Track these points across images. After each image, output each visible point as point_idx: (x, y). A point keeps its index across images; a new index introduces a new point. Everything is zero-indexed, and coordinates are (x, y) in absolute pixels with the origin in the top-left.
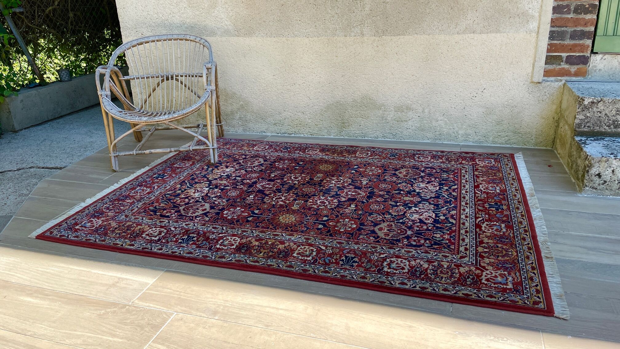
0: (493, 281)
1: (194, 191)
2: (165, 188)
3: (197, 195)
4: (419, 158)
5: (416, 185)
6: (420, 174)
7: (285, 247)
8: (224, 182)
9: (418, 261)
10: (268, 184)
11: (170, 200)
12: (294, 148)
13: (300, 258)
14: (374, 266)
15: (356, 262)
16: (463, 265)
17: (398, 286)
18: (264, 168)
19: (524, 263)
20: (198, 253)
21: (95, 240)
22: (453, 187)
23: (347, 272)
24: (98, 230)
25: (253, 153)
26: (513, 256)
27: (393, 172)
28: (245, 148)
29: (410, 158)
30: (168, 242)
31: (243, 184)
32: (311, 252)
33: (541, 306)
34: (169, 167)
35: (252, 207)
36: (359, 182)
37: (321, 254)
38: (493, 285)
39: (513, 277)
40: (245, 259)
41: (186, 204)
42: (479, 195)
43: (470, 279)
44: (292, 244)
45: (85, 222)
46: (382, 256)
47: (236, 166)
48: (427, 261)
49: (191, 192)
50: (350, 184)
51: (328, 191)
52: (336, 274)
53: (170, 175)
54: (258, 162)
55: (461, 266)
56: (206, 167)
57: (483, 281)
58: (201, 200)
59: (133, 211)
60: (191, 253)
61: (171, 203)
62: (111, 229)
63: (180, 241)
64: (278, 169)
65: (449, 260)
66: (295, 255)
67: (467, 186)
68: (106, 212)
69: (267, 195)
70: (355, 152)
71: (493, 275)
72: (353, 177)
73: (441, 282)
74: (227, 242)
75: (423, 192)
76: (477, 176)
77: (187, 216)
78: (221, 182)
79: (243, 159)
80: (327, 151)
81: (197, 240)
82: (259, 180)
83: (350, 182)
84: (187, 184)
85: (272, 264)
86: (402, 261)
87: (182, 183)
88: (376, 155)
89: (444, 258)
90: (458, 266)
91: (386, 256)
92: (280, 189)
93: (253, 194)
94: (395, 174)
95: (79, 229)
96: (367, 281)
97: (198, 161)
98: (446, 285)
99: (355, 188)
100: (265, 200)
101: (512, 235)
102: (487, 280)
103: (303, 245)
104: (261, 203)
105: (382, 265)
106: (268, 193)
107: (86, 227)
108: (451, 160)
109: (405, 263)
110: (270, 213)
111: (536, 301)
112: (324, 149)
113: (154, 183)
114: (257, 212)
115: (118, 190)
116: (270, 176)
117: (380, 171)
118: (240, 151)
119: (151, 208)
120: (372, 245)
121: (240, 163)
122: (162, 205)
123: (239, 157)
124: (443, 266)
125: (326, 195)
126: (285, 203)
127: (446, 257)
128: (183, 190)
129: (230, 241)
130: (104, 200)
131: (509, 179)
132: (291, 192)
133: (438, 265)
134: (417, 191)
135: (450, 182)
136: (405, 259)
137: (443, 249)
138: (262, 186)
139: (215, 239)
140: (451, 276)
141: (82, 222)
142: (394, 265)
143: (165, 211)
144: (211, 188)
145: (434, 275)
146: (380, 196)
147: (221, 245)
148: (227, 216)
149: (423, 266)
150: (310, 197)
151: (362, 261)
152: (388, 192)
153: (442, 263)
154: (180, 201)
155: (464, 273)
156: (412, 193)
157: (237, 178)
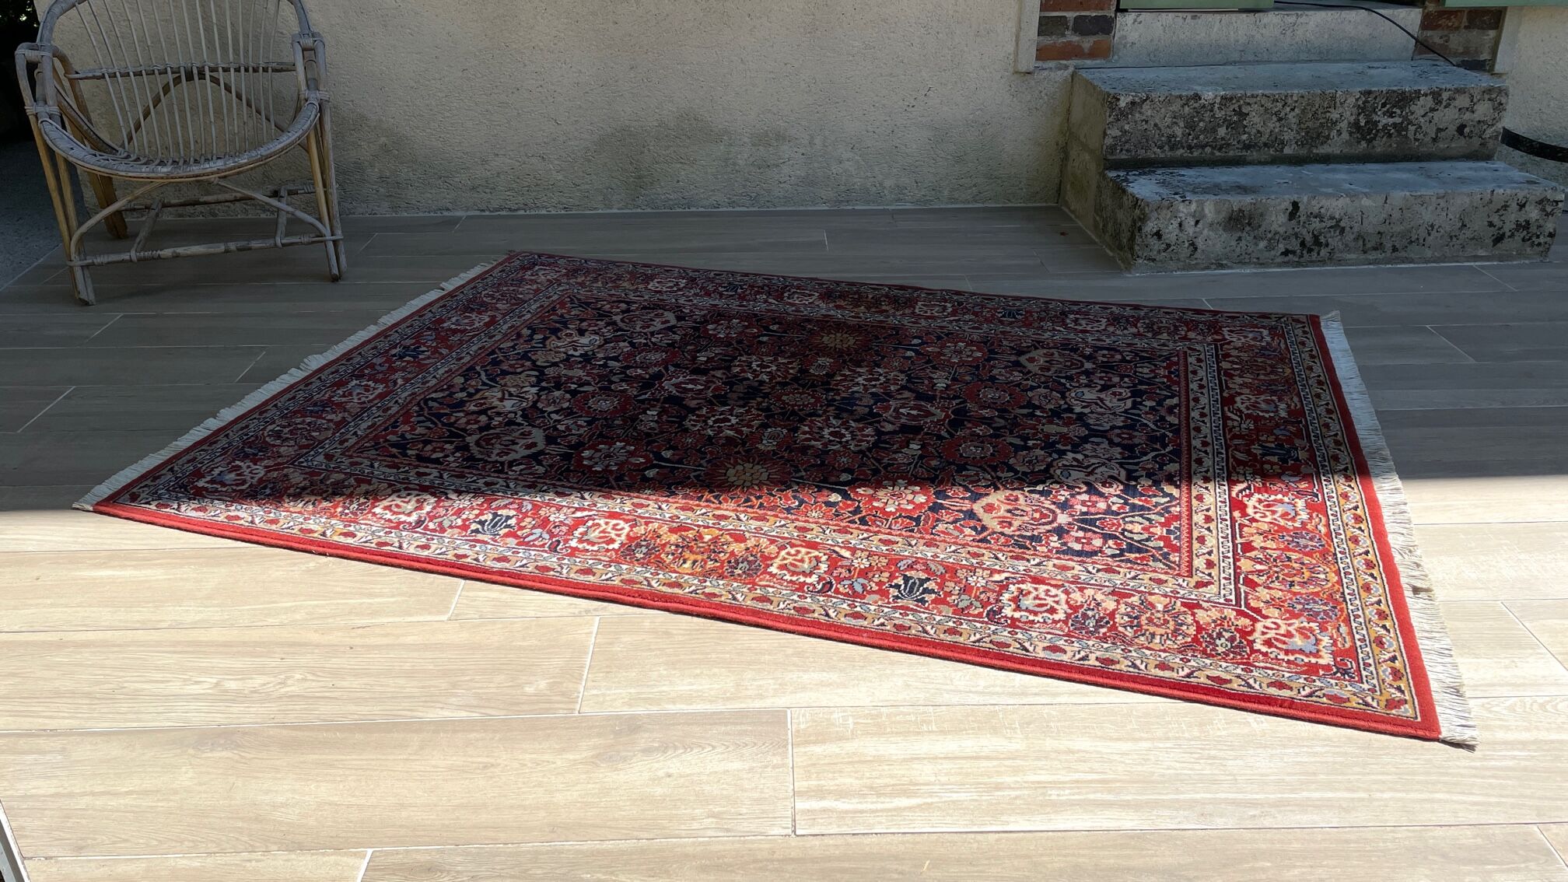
0: (1284, 647)
1: (499, 395)
2: (423, 383)
3: (508, 405)
4: (1076, 321)
5: (1073, 395)
6: (1082, 366)
7: (747, 549)
8: (578, 373)
9: (1089, 592)
10: (692, 381)
11: (439, 416)
12: (752, 287)
13: (787, 577)
14: (978, 604)
15: (932, 591)
16: (1205, 605)
17: (1042, 655)
18: (677, 338)
19: (1358, 602)
20: (524, 560)
21: (250, 519)
22: (1169, 402)
23: (910, 617)
24: (256, 492)
25: (646, 297)
26: (1330, 584)
27: (1013, 358)
28: (625, 284)
29: (1053, 322)
30: (443, 530)
31: (627, 379)
32: (814, 563)
33: (1407, 711)
34: (429, 329)
35: (655, 441)
36: (926, 382)
37: (840, 570)
38: (1282, 656)
39: (1331, 637)
40: (646, 578)
41: (481, 429)
42: (1236, 424)
43: (1223, 640)
44: (764, 542)
45: (220, 469)
46: (997, 577)
47: (604, 330)
48: (1113, 593)
49: (493, 396)
50: (903, 388)
51: (848, 404)
52: (882, 620)
53: (435, 351)
54: (663, 323)
55: (1199, 606)
56: (526, 332)
57: (1257, 646)
58: (519, 420)
59: (346, 444)
60: (504, 559)
61: (444, 424)
62: (291, 491)
63: (474, 527)
64: (714, 340)
65: (1168, 590)
66: (773, 569)
67: (1204, 400)
68: (274, 446)
69: (692, 411)
70: (911, 303)
71: (1282, 631)
72: (909, 369)
73: (1151, 645)
74: (597, 533)
75: (1092, 412)
76: (1227, 374)
77: (487, 461)
78: (570, 373)
79: (623, 312)
80: (840, 297)
81: (518, 524)
82: (667, 369)
83: (904, 382)
84: (480, 375)
85: (716, 591)
86: (1048, 590)
87: (469, 372)
88: (967, 311)
89: (1155, 585)
90: (1192, 606)
91: (1007, 578)
92: (724, 396)
93: (655, 406)
94: (1017, 364)
95: (206, 489)
96: (961, 639)
97: (504, 315)
98: (1163, 655)
99: (916, 399)
100: (687, 423)
101: (1323, 530)
102: (1268, 643)
103: (793, 546)
104: (676, 433)
105: (998, 601)
106: (693, 404)
107: (224, 485)
108: (1159, 328)
109: (1056, 596)
110: (702, 459)
111: (1393, 699)
112: (830, 292)
113: (394, 370)
114: (667, 454)
115: (302, 387)
116: (694, 358)
117: (979, 354)
118: (613, 292)
119: (392, 438)
120: (970, 549)
121: (614, 323)
122: (419, 430)
123: (612, 307)
124: (1154, 607)
125: (845, 415)
126: (740, 432)
127: (1160, 582)
128: (472, 390)
129: (603, 532)
130: (266, 411)
131: (1310, 382)
132: (753, 403)
133: (1142, 604)
134: (1078, 410)
135: (1161, 389)
136: (1055, 586)
137: (1151, 563)
138: (676, 386)
139: (565, 525)
140: (1176, 632)
141: (212, 470)
142: (1028, 602)
143: (429, 447)
144: (543, 389)
145: (1132, 627)
146: (984, 420)
147: (581, 541)
148: (591, 463)
149: (1103, 605)
150: (802, 420)
151: (946, 589)
152: (1003, 411)
153: (1151, 599)
154: (464, 420)
155: (1209, 624)
156: (1065, 416)
157: (611, 363)
